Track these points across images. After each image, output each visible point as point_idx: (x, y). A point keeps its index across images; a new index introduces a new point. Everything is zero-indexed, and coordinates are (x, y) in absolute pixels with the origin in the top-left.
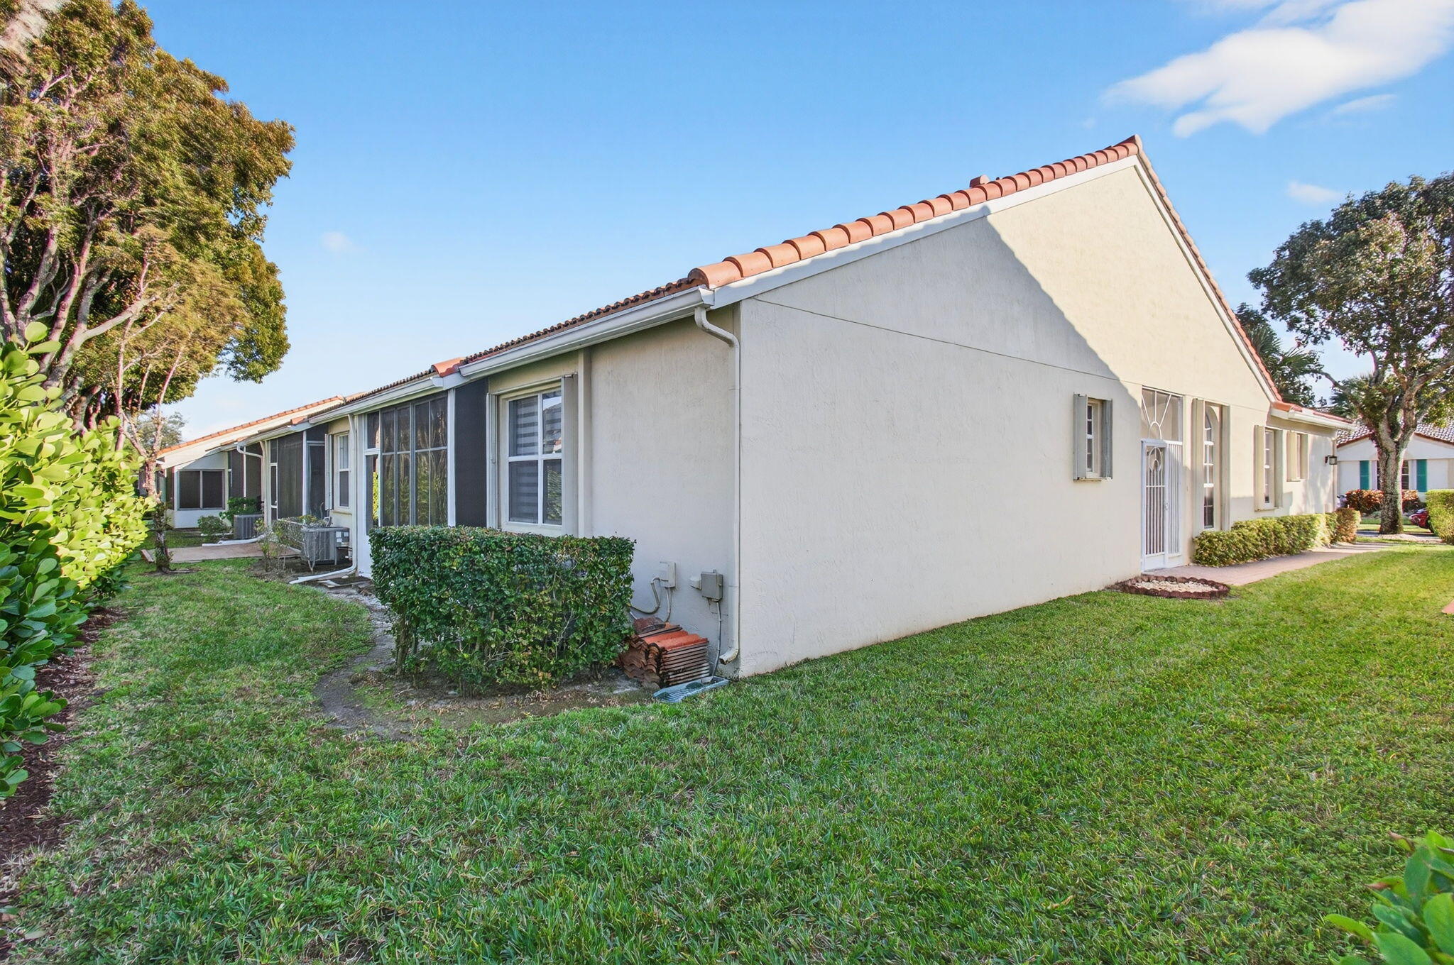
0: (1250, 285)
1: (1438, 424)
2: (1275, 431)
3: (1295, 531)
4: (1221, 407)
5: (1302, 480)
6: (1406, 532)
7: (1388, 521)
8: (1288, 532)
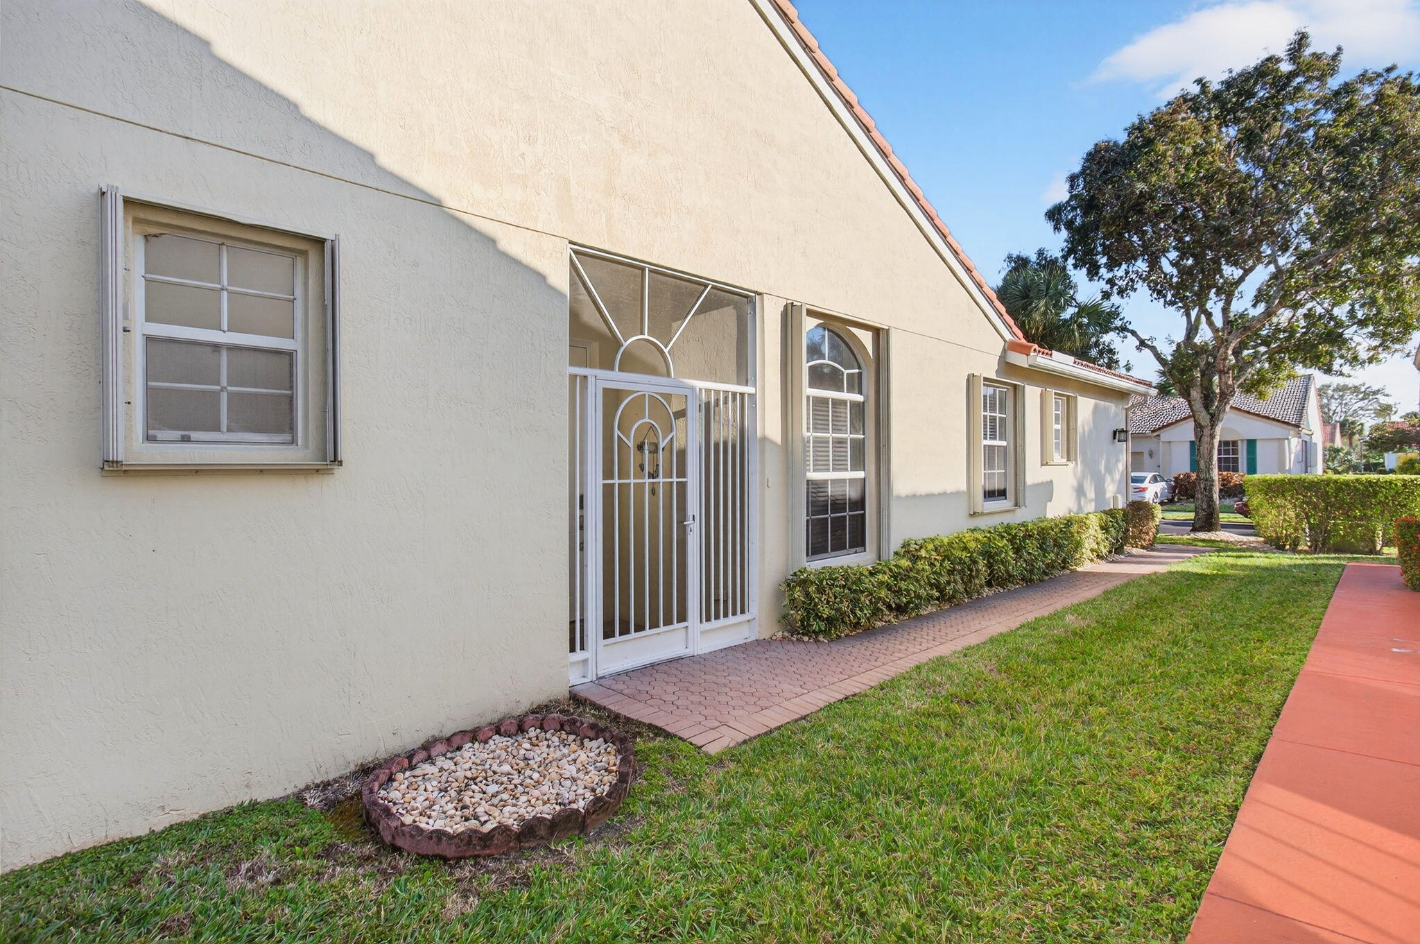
0: (1050, 226)
1: (1261, 395)
2: (1015, 386)
3: (1032, 547)
4: (877, 332)
5: (1071, 465)
6: (1227, 526)
7: (1202, 514)
8: (1017, 551)
